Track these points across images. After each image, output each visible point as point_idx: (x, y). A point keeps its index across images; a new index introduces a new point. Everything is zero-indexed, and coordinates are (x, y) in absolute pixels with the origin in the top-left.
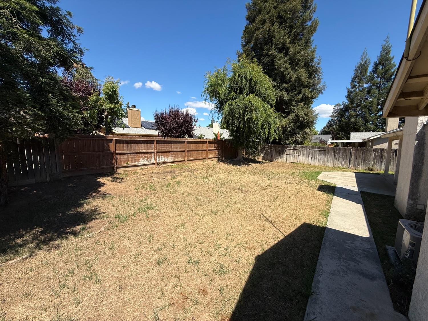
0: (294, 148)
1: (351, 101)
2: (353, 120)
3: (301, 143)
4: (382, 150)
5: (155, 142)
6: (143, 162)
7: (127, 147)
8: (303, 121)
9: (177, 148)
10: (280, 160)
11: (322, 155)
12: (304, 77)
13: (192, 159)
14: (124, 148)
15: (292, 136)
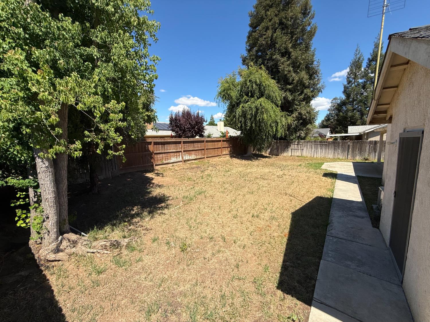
0: (298, 143)
1: (348, 96)
2: (350, 114)
3: (304, 139)
4: (376, 142)
5: (182, 142)
6: (173, 160)
7: (162, 148)
8: (305, 119)
9: (198, 147)
10: (285, 154)
11: (324, 148)
12: (305, 79)
13: (210, 156)
14: (160, 149)
15: (296, 132)
